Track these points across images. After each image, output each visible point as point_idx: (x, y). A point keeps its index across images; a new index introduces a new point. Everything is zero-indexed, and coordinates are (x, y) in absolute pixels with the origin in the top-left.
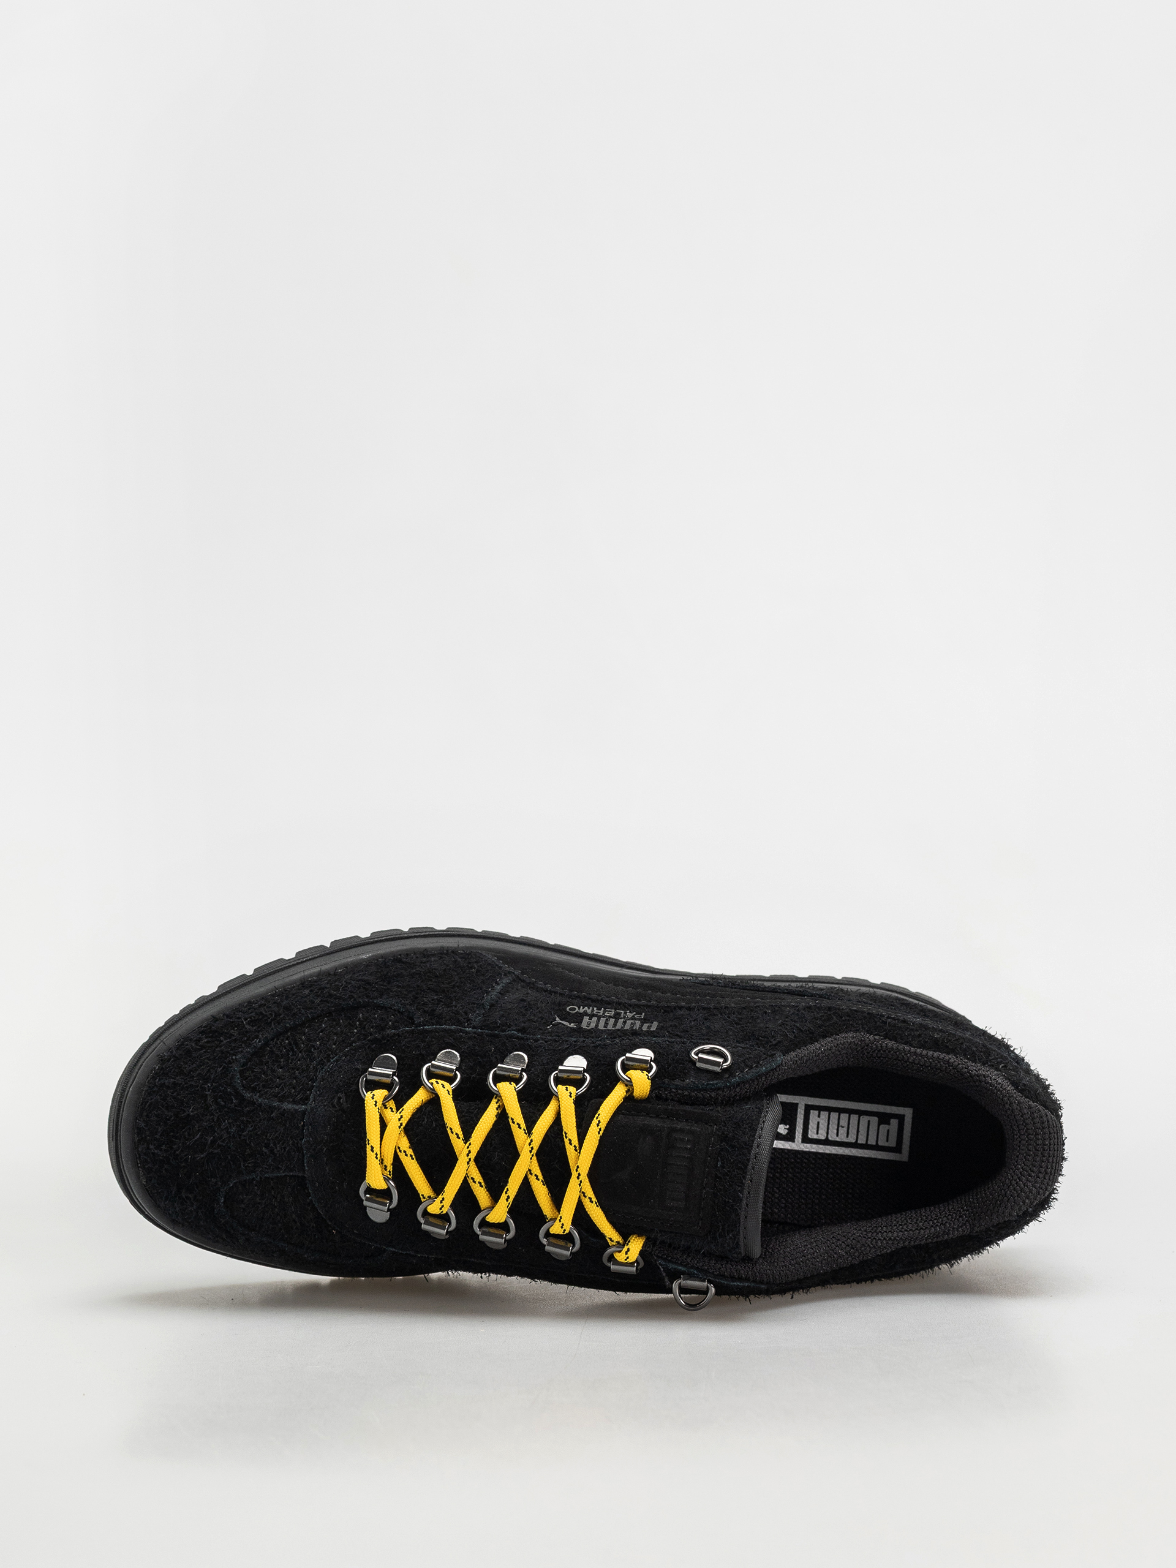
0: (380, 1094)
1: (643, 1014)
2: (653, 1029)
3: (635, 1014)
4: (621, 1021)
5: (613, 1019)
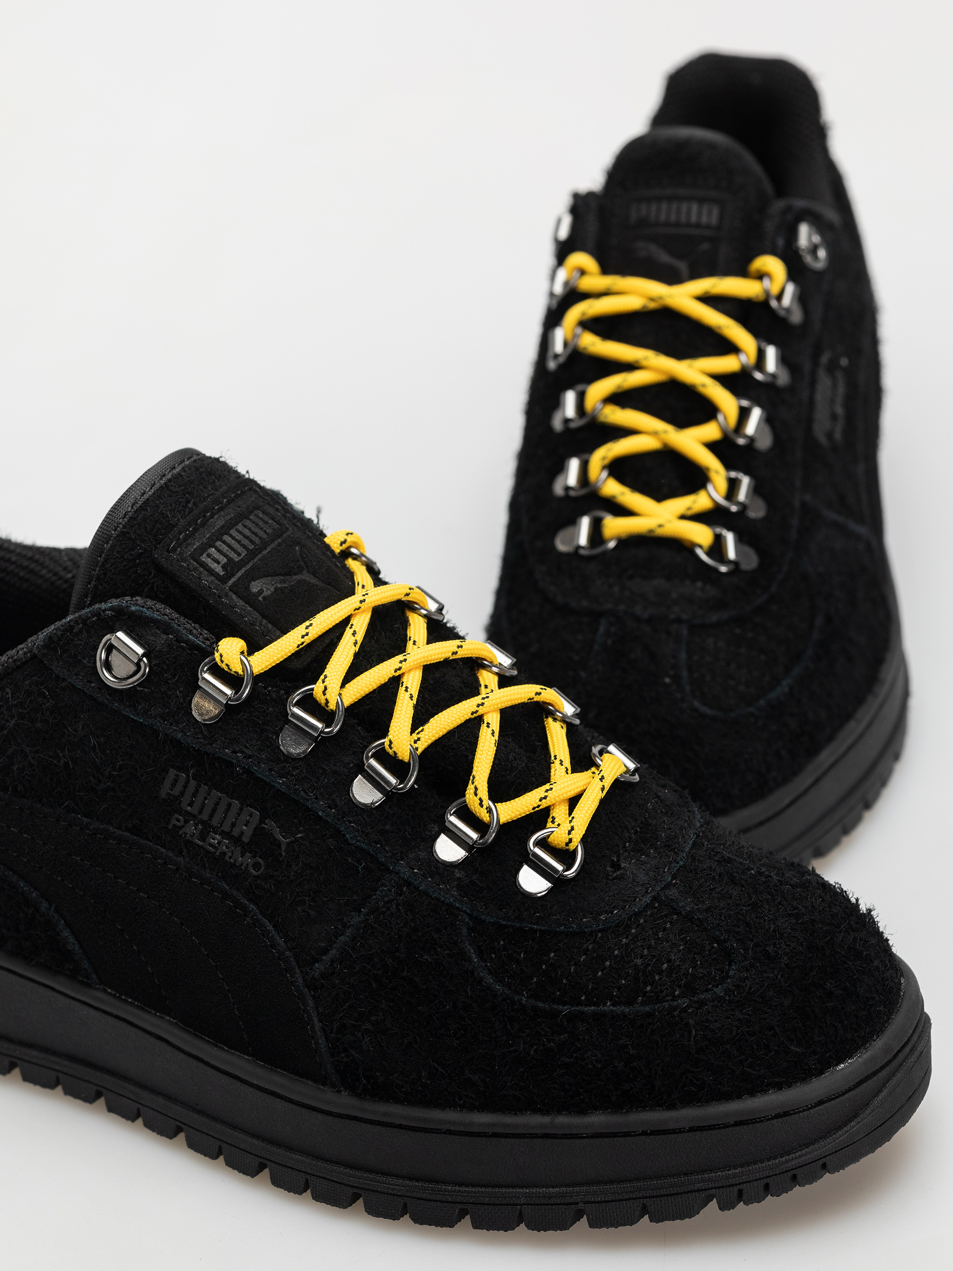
0: (559, 837)
1: (170, 827)
2: (172, 772)
3: (182, 827)
4: (205, 816)
5: (215, 822)
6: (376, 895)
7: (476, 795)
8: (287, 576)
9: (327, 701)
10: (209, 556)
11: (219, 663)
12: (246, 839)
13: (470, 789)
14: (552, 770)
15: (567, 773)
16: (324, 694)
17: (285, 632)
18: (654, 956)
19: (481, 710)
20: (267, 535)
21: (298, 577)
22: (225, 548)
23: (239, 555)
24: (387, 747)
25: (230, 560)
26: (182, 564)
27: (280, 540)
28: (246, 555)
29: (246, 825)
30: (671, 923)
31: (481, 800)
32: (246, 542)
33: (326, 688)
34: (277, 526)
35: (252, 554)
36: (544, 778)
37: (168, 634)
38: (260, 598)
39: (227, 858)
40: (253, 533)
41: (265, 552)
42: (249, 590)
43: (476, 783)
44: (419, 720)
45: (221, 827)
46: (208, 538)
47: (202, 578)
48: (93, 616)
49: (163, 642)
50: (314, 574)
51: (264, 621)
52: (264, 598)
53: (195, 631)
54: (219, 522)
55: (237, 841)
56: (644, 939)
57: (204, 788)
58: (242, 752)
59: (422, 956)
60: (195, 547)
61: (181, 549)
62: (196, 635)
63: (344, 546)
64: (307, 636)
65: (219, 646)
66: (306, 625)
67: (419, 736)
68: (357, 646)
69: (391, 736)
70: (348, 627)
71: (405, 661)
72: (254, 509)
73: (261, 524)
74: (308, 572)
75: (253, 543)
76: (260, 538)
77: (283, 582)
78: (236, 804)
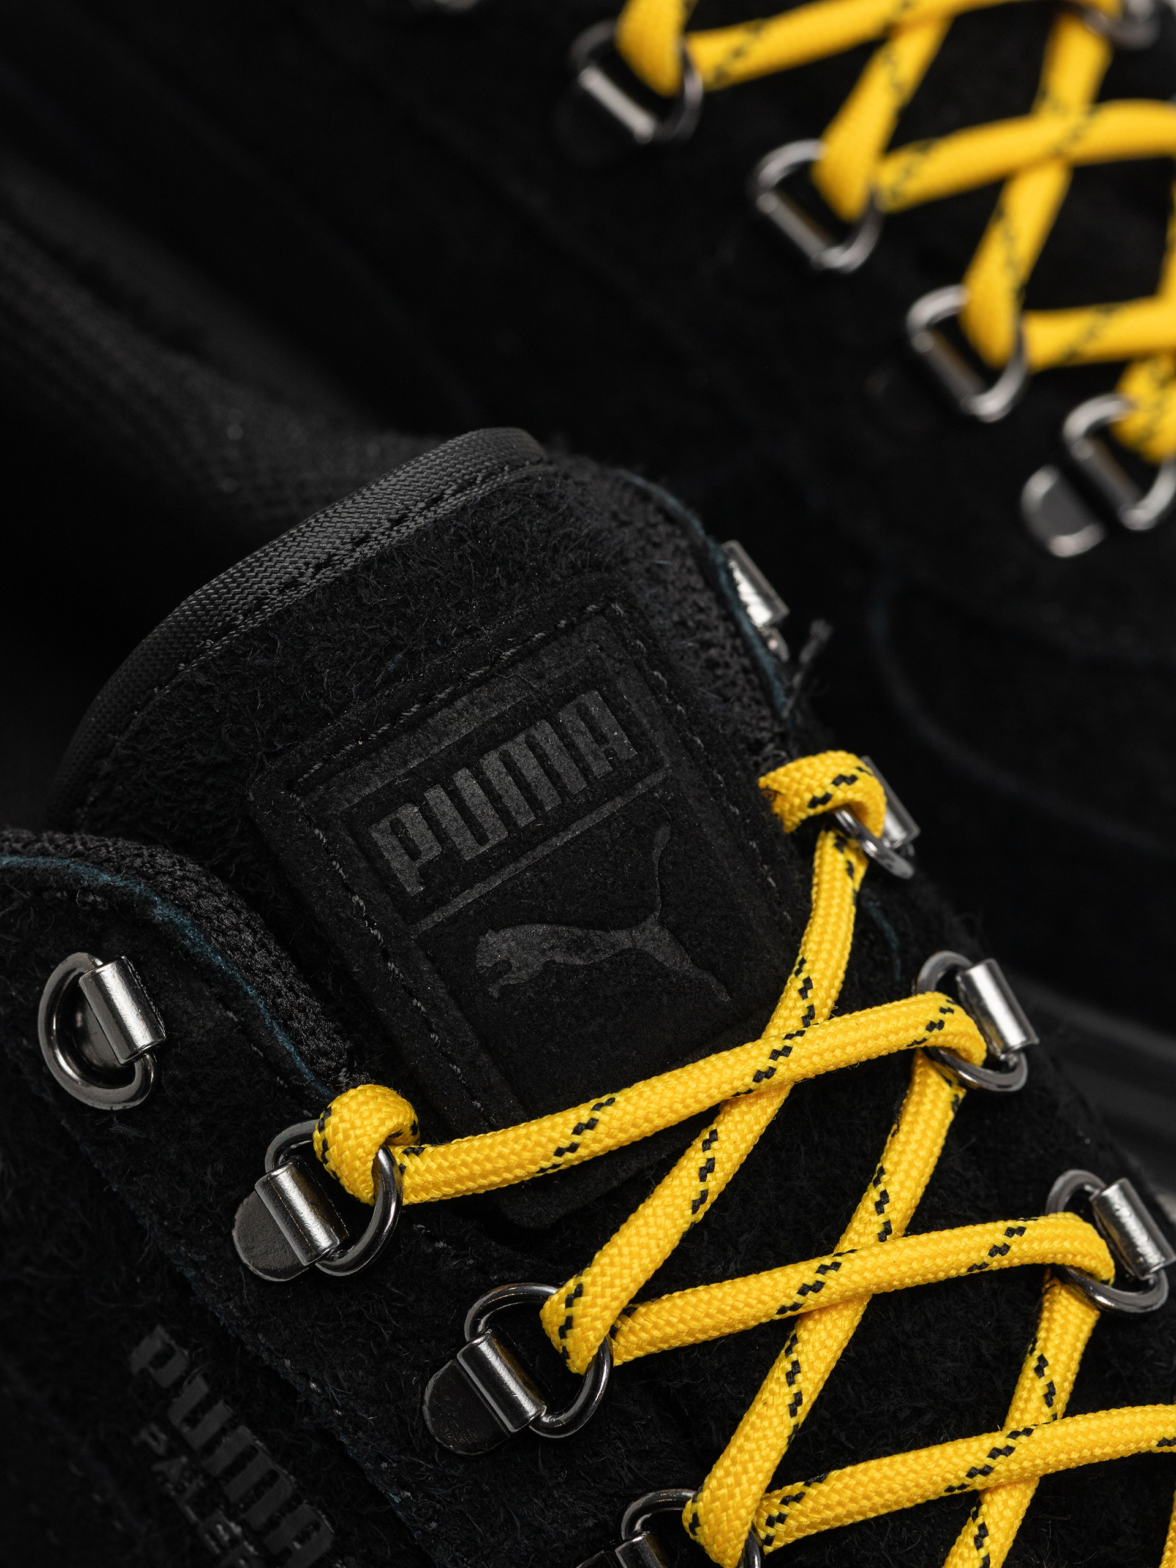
2: (162, 1335)
4: (215, 1465)
5: (236, 1489)
8: (594, 929)
9: (567, 1352)
10: (397, 827)
11: (319, 1158)
20: (588, 782)
21: (623, 938)
22: (448, 812)
23: (482, 838)
24: (688, 1521)
25: (451, 854)
26: (317, 831)
27: (619, 802)
28: (500, 845)
29: (301, 1541)
32: (513, 797)
33: (571, 1317)
34: (631, 752)
37: (227, 1007)
38: (494, 991)
40: (548, 770)
41: (557, 842)
42: (473, 961)
45: (246, 1509)
46: (411, 773)
47: (356, 889)
48: (59, 889)
49: (210, 1025)
52: (505, 991)
53: (299, 1028)
57: (224, 1410)
60: (367, 791)
61: (327, 789)
62: (297, 1043)
63: (820, 809)
64: (573, 1148)
65: (334, 1105)
66: (583, 1113)
67: (786, 1510)
68: (704, 1208)
69: (706, 1494)
70: (698, 1144)
71: (817, 1287)
72: (587, 687)
73: (583, 741)
74: (661, 922)
75: (534, 803)
76: (563, 792)
77: (576, 946)
78: (287, 1484)
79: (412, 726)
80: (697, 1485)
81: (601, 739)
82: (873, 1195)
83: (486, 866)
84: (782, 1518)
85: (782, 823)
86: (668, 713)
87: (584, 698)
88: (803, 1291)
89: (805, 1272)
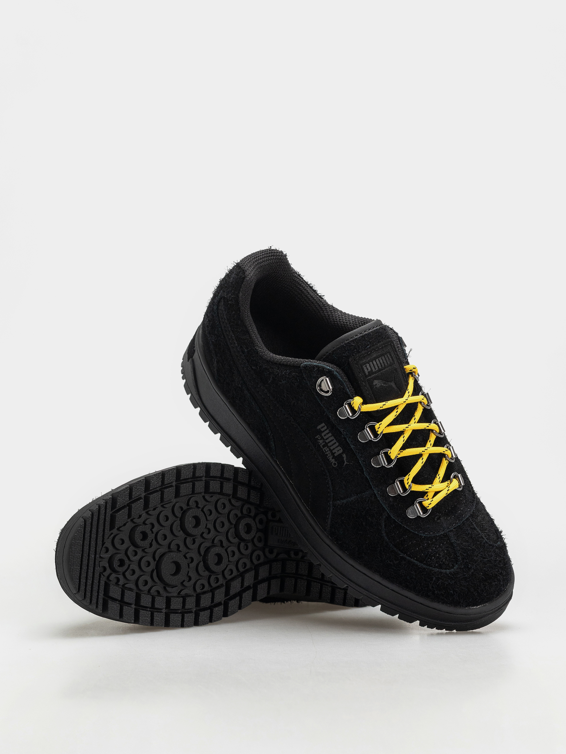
0: (426, 503)
1: (316, 437)
2: (323, 424)
3: (319, 440)
4: (327, 441)
5: (329, 445)
6: (364, 493)
7: (408, 480)
8: (386, 382)
9: (378, 431)
10: (366, 366)
11: (352, 404)
12: (336, 455)
13: (407, 477)
14: (435, 479)
15: (439, 482)
16: (378, 429)
17: (377, 402)
18: (435, 551)
19: (423, 453)
20: (387, 364)
21: (389, 384)
22: (372, 365)
23: (375, 369)
24: (389, 453)
25: (372, 370)
26: (357, 366)
27: (390, 367)
28: (377, 370)
29: (337, 451)
30: (446, 542)
31: (408, 482)
32: (379, 365)
33: (379, 427)
34: (392, 361)
35: (379, 370)
36: (431, 482)
37: (342, 386)
38: (374, 387)
39: (327, 457)
40: (383, 362)
41: (383, 371)
42: (373, 383)
43: (409, 477)
44: (404, 448)
45: (330, 447)
46: (368, 360)
47: (360, 373)
48: (323, 368)
49: (339, 388)
50: (395, 384)
51: (372, 395)
52: (376, 388)
53: (350, 389)
54: (375, 355)
55: (333, 454)
56: (435, 544)
57: (330, 434)
58: (346, 432)
59: (369, 517)
60: (363, 362)
61: (359, 361)
62: (349, 391)
63: (411, 371)
64: (382, 407)
65: (355, 398)
66: (384, 403)
67: (400, 453)
68: (396, 416)
69: (392, 450)
70: (396, 409)
71: (408, 427)
72: (388, 353)
73: (387, 359)
74: (394, 382)
75: (382, 366)
76: (385, 365)
77: (384, 384)
78: (337, 444)
79: (369, 355)
80: (391, 448)
81: (389, 359)
82: (414, 418)
83: (375, 372)
84: (400, 454)
85: (406, 372)
86: (396, 357)
87: (388, 354)
88: (406, 428)
89: (407, 425)
